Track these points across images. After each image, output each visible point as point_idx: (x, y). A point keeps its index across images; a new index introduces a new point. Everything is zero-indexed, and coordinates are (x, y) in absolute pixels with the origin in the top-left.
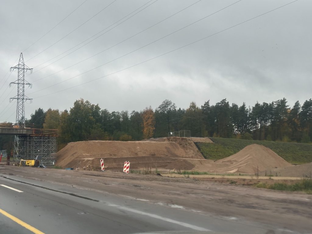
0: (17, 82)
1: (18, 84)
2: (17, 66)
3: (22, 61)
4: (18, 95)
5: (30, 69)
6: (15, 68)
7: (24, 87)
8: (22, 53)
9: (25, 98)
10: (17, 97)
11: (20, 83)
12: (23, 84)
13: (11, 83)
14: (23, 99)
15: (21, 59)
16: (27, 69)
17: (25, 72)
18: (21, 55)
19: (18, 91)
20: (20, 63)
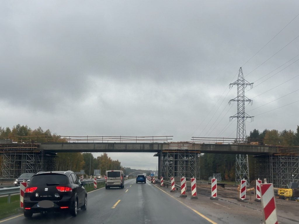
0: (236, 99)
1: (238, 101)
2: (237, 82)
3: (242, 76)
4: (238, 113)
5: (250, 84)
6: (234, 84)
7: (244, 104)
8: (241, 68)
9: (245, 116)
10: (237, 115)
11: (239, 100)
12: (243, 101)
13: (231, 100)
14: (243, 117)
15: (241, 74)
16: (247, 84)
17: (245, 87)
18: (241, 70)
19: (238, 109)
20: (240, 78)
